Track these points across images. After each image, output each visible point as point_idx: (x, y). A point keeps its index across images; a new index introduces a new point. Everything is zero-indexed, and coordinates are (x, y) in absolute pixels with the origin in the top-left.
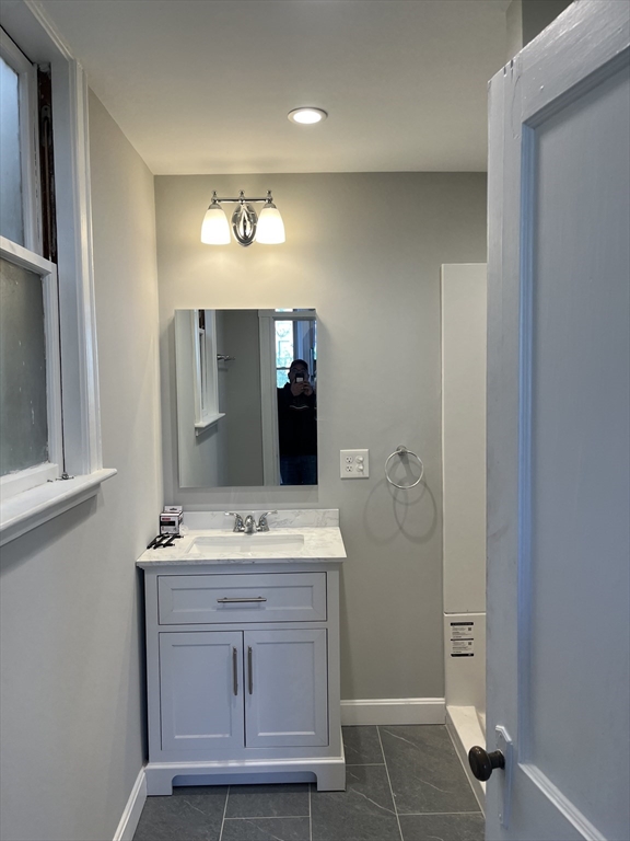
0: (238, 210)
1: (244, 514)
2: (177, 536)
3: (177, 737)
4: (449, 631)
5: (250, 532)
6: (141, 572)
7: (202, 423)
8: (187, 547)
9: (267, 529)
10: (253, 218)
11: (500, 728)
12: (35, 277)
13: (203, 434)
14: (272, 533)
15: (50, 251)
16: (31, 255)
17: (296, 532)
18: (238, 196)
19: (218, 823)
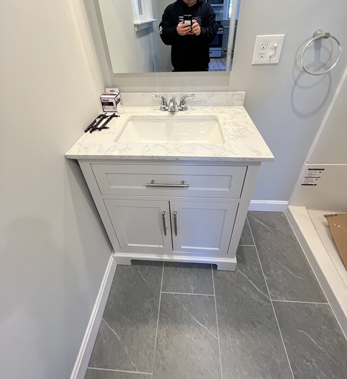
3: (129, 245)
4: (305, 174)
5: (173, 112)
9: (186, 109)
14: (190, 112)
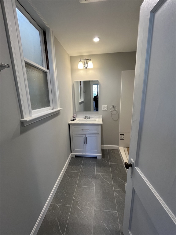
0: (85, 62)
1: (86, 116)
2: (75, 119)
3: (76, 149)
4: (120, 136)
5: (87, 119)
6: (69, 125)
7: (80, 101)
8: (77, 121)
10: (87, 63)
11: (131, 159)
12: (45, 73)
13: (81, 103)
14: (91, 119)
15: (48, 68)
16: (45, 69)
17: (95, 119)
18: (84, 59)
19: (82, 163)
